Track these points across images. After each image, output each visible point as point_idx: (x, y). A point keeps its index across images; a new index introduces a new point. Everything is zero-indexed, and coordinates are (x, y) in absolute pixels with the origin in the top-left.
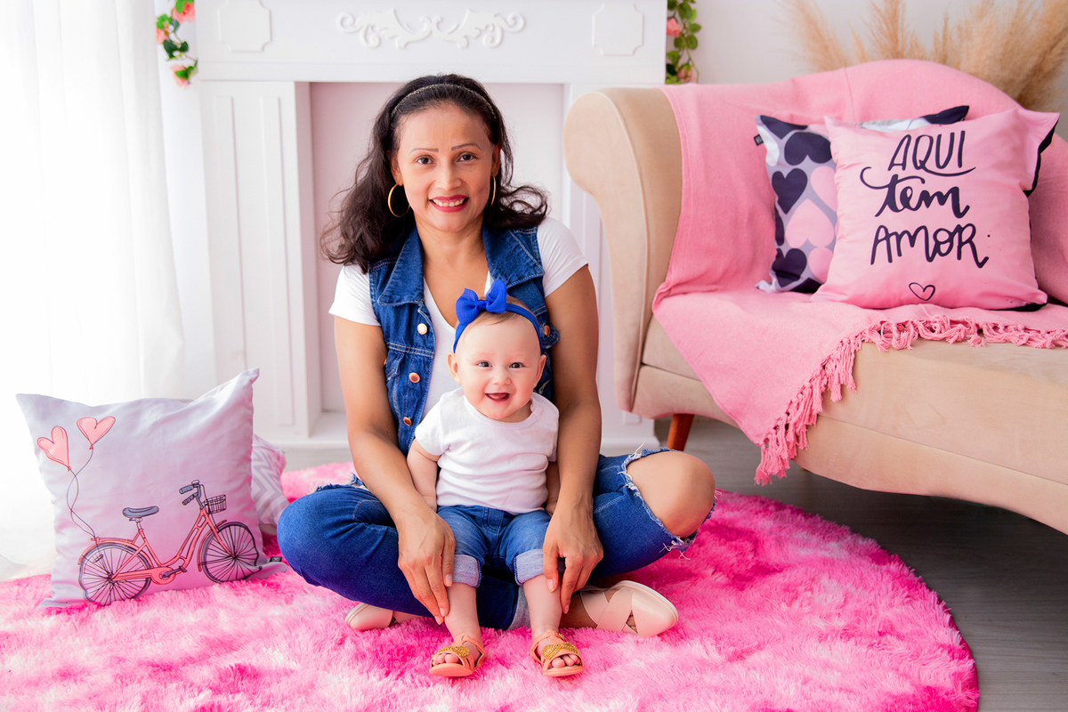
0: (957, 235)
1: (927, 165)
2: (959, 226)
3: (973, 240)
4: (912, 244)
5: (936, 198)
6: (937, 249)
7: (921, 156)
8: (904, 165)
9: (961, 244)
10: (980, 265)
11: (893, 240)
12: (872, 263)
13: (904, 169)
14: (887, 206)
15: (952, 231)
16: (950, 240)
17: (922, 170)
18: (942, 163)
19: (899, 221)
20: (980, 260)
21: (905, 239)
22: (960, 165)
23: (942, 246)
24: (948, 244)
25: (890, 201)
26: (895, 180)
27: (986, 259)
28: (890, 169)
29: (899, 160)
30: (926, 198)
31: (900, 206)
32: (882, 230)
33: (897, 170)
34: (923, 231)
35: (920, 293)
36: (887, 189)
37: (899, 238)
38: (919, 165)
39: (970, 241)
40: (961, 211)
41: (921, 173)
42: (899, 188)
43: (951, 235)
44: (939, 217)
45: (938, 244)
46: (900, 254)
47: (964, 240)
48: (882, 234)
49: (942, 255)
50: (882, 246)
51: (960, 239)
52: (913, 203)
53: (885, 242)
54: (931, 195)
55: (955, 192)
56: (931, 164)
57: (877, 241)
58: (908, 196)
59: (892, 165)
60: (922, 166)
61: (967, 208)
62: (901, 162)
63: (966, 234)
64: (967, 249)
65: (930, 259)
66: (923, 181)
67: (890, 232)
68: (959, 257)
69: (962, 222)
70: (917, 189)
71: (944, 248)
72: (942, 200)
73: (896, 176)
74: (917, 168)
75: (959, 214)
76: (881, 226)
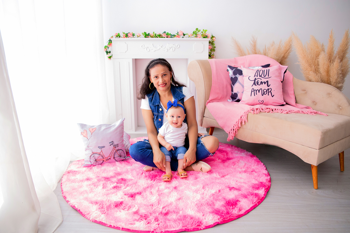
0: (268, 91)
1: (262, 76)
6: (264, 93)
7: (261, 74)
8: (257, 76)
9: (269, 92)
10: (272, 97)
11: (255, 91)
12: (251, 96)
16: (267, 91)
18: (265, 76)
19: (256, 87)
21: (258, 91)
22: (268, 76)
25: (254, 83)
26: (255, 79)
27: (274, 95)
29: (256, 75)
30: (262, 83)
31: (256, 84)
33: (256, 77)
34: (261, 90)
35: (261, 102)
36: (254, 81)
37: (256, 91)
39: (270, 92)
41: (261, 78)
42: (256, 81)
43: (267, 90)
44: (264, 87)
45: (264, 92)
46: (256, 94)
48: (253, 90)
51: (269, 91)
52: (259, 84)
55: (267, 81)
56: (263, 76)
57: (252, 92)
58: (258, 82)
59: (255, 76)
60: (261, 76)
61: (270, 85)
63: (270, 90)
64: (270, 93)
65: (263, 95)
66: (261, 79)
68: (268, 95)
69: (269, 88)
70: (260, 81)
71: (265, 93)
72: (265, 83)
73: (256, 78)
74: (260, 77)
75: (268, 86)
76: (253, 88)
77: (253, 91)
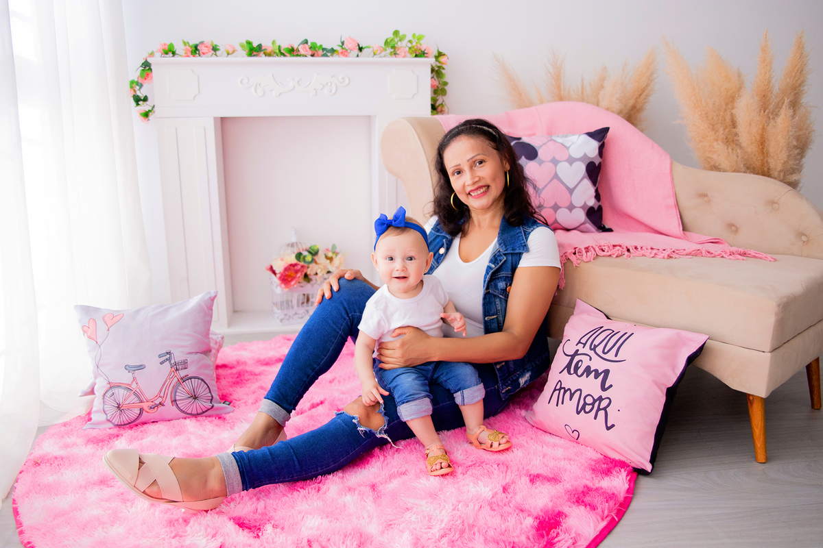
0: (598, 402)
1: (597, 349)
2: (601, 396)
3: (607, 409)
5: (594, 373)
6: (583, 408)
7: (596, 342)
8: (585, 344)
9: (599, 409)
10: (607, 428)
11: (562, 391)
12: (549, 402)
13: (584, 348)
14: (567, 369)
15: (596, 398)
16: (593, 404)
17: (593, 351)
18: (606, 351)
19: (569, 381)
20: (608, 425)
21: (568, 394)
22: (616, 356)
23: (587, 406)
24: (591, 406)
25: (569, 366)
26: (576, 353)
27: (612, 426)
28: (577, 345)
29: (583, 341)
30: (588, 371)
31: (572, 371)
32: (560, 383)
33: (581, 347)
34: (579, 392)
36: (571, 358)
37: (566, 392)
38: (592, 347)
39: (605, 409)
40: (606, 387)
41: (592, 353)
42: (577, 359)
43: (595, 401)
44: (591, 386)
45: (585, 404)
46: (562, 403)
47: (601, 407)
48: (558, 387)
49: (586, 412)
50: (556, 393)
51: (599, 406)
52: (580, 372)
53: (558, 391)
54: (592, 370)
55: (607, 372)
56: (599, 350)
57: (555, 390)
58: (579, 366)
59: (579, 342)
60: (593, 349)
61: (611, 386)
62: (584, 342)
63: (604, 404)
64: (602, 413)
65: (578, 413)
66: (590, 359)
67: (562, 386)
68: (595, 418)
69: (604, 394)
70: (586, 362)
71: (588, 408)
72: (597, 375)
73: (578, 350)
74: (591, 349)
75: (604, 389)
76: (560, 381)
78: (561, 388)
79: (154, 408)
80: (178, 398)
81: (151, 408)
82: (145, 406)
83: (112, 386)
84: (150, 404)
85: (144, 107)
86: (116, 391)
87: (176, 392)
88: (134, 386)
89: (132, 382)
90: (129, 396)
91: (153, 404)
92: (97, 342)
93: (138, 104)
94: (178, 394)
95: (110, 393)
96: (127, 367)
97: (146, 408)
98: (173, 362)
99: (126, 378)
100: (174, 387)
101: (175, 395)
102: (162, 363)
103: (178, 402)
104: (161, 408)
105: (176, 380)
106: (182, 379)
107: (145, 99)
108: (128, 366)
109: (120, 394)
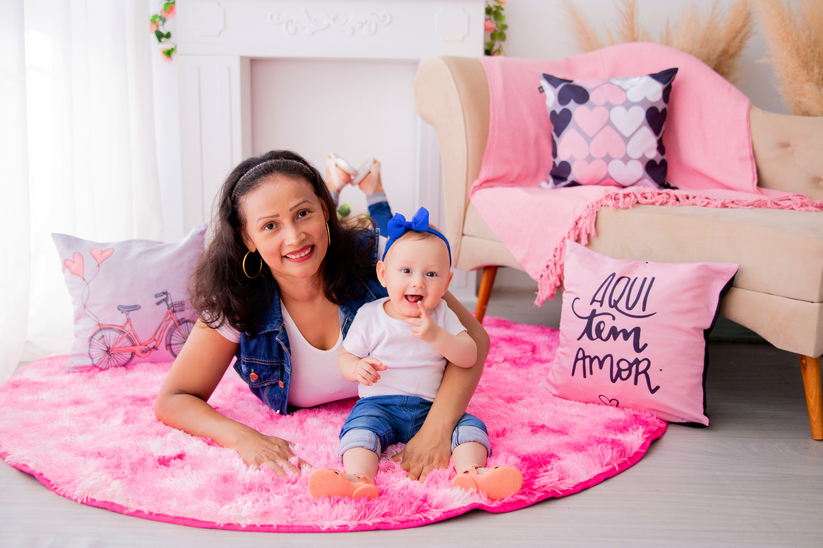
0: (635, 366)
1: (619, 305)
2: (637, 359)
3: (648, 372)
4: (601, 367)
5: (622, 333)
6: (619, 374)
7: (616, 297)
8: (602, 302)
9: (638, 373)
10: (653, 391)
11: (587, 360)
12: (573, 375)
13: (601, 306)
14: (586, 334)
15: (631, 362)
16: (630, 369)
17: (614, 309)
18: (630, 306)
19: (593, 348)
20: (653, 388)
21: (596, 362)
22: (644, 309)
23: (622, 372)
24: (628, 372)
25: (588, 330)
26: (594, 314)
27: (658, 388)
28: (591, 304)
29: (599, 297)
30: (614, 332)
31: (594, 336)
32: (581, 351)
34: (609, 358)
36: (587, 320)
37: (592, 360)
38: (612, 304)
39: (645, 372)
40: (640, 347)
41: (613, 311)
42: (596, 321)
43: (631, 365)
44: (622, 350)
45: (620, 370)
46: (591, 373)
47: (640, 371)
48: (580, 356)
49: (623, 379)
50: (580, 363)
51: (637, 370)
52: (604, 335)
53: (582, 361)
54: (618, 331)
55: (637, 331)
56: (621, 305)
57: (577, 360)
58: (601, 329)
59: (594, 300)
60: (614, 305)
61: (646, 345)
62: (600, 300)
63: (642, 366)
64: (642, 377)
65: (614, 381)
66: (614, 318)
67: (586, 355)
68: (636, 383)
69: (640, 356)
70: (609, 324)
71: (624, 374)
72: (626, 336)
73: (594, 311)
74: (611, 306)
75: (638, 349)
76: (580, 349)
77: (582, 357)
78: (584, 358)
79: (146, 352)
80: (173, 342)
81: (143, 352)
82: (137, 349)
83: (102, 328)
84: (143, 348)
85: (167, 44)
86: (107, 333)
87: (172, 335)
88: (128, 328)
89: (126, 324)
90: (121, 339)
91: (146, 347)
92: (84, 279)
93: (160, 41)
94: (173, 337)
95: (99, 335)
96: (120, 308)
97: (138, 352)
98: (169, 302)
99: (120, 320)
100: (170, 330)
101: (171, 339)
102: (158, 304)
103: (173, 347)
104: (154, 352)
105: (172, 322)
106: (178, 321)
107: (168, 36)
108: (122, 306)
109: (112, 336)
